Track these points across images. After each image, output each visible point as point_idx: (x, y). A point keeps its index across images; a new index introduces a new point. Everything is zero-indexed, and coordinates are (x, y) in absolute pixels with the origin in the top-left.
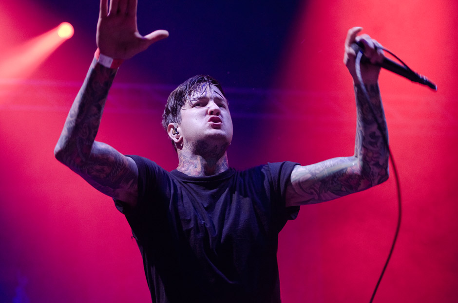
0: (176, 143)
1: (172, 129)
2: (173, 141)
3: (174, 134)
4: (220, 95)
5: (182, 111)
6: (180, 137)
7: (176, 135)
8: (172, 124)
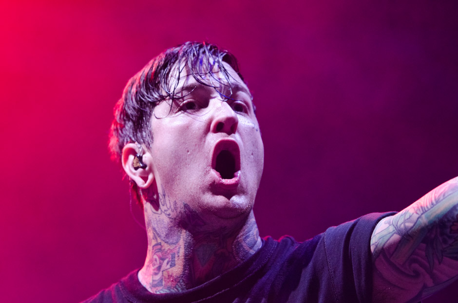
0: (143, 190)
1: (131, 157)
2: (134, 182)
3: (136, 169)
4: (234, 78)
5: (153, 120)
6: (150, 177)
7: (140, 170)
8: (131, 145)
